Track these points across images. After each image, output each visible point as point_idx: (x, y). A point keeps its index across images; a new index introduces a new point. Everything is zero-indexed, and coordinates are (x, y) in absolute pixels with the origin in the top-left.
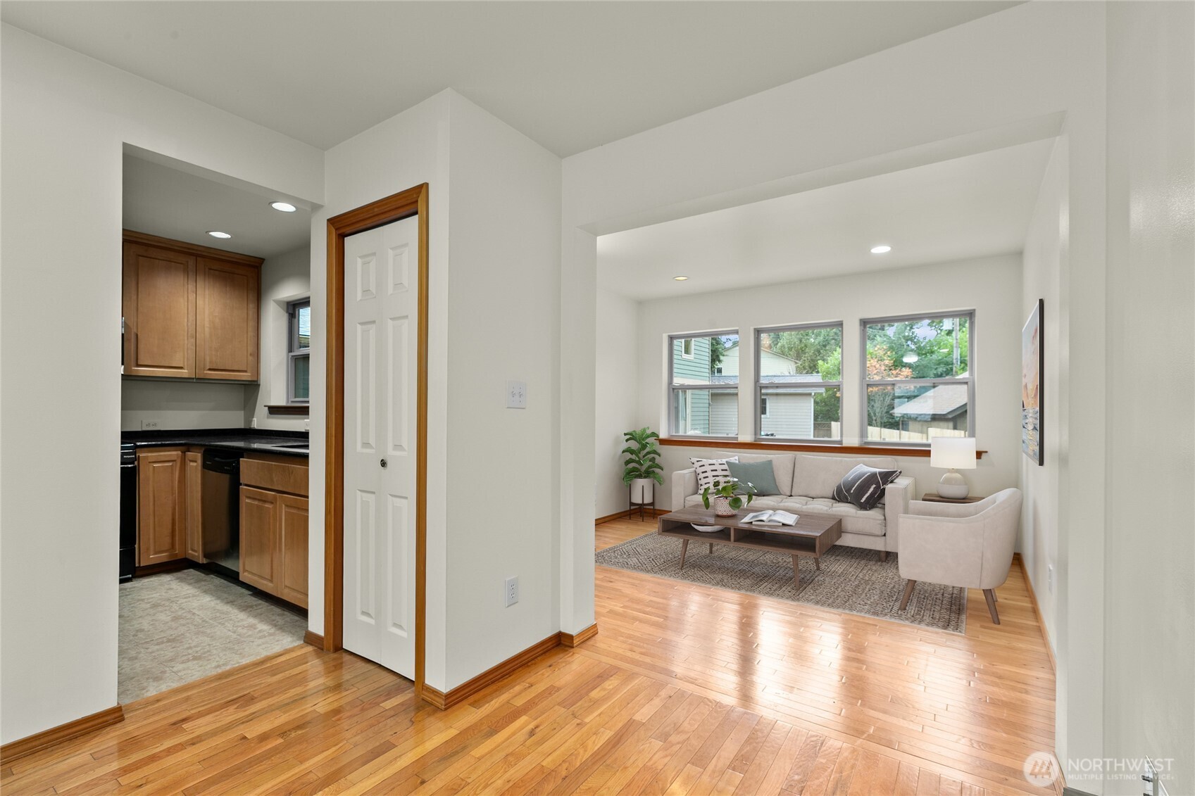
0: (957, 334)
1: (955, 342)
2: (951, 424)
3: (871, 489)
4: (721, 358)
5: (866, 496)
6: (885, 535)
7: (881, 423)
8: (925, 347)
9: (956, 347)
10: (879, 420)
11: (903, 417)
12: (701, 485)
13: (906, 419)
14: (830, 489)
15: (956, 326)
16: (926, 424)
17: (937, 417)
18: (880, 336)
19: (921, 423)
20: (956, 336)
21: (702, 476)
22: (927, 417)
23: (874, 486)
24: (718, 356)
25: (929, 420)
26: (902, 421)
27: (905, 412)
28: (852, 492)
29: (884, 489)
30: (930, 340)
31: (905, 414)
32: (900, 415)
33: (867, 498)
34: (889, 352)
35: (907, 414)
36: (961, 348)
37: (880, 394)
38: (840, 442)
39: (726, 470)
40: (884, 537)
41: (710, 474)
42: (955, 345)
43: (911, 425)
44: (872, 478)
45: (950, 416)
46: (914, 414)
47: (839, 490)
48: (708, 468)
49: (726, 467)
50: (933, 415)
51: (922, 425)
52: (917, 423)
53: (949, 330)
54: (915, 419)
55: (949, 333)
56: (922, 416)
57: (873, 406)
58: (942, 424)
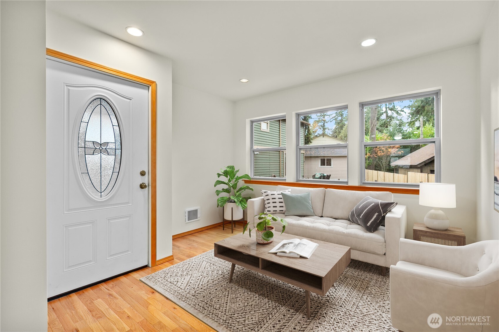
0: (422, 128)
1: (421, 132)
2: (419, 170)
3: (375, 216)
4: (311, 141)
5: (371, 222)
6: (385, 254)
7: (386, 169)
8: (406, 135)
9: (422, 134)
10: (384, 168)
11: (396, 166)
12: (266, 208)
13: (397, 168)
14: (347, 213)
15: (421, 125)
16: (407, 170)
17: (413, 166)
18: (385, 130)
19: (404, 169)
20: (422, 130)
21: (267, 202)
22: (407, 166)
23: (377, 214)
24: (310, 140)
25: (409, 168)
26: (395, 168)
27: (397, 164)
28: (361, 217)
29: (384, 216)
30: (409, 132)
31: (397, 165)
32: (394, 166)
33: (371, 223)
34: (389, 137)
35: (398, 165)
36: (424, 135)
37: (385, 156)
38: (347, 183)
39: (281, 198)
40: (384, 256)
41: (271, 201)
42: (421, 134)
43: (400, 171)
44: (375, 208)
45: (419, 166)
46: (401, 165)
47: (353, 215)
48: (270, 197)
49: (281, 196)
50: (410, 165)
51: (405, 170)
52: (403, 169)
53: (418, 127)
54: (402, 167)
55: (418, 128)
56: (405, 166)
57: (382, 162)
58: (415, 170)
